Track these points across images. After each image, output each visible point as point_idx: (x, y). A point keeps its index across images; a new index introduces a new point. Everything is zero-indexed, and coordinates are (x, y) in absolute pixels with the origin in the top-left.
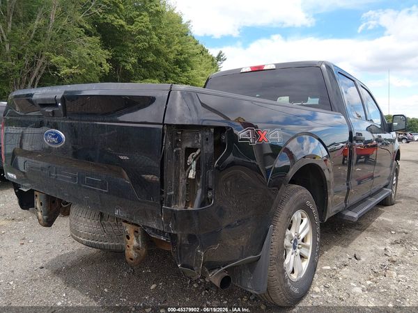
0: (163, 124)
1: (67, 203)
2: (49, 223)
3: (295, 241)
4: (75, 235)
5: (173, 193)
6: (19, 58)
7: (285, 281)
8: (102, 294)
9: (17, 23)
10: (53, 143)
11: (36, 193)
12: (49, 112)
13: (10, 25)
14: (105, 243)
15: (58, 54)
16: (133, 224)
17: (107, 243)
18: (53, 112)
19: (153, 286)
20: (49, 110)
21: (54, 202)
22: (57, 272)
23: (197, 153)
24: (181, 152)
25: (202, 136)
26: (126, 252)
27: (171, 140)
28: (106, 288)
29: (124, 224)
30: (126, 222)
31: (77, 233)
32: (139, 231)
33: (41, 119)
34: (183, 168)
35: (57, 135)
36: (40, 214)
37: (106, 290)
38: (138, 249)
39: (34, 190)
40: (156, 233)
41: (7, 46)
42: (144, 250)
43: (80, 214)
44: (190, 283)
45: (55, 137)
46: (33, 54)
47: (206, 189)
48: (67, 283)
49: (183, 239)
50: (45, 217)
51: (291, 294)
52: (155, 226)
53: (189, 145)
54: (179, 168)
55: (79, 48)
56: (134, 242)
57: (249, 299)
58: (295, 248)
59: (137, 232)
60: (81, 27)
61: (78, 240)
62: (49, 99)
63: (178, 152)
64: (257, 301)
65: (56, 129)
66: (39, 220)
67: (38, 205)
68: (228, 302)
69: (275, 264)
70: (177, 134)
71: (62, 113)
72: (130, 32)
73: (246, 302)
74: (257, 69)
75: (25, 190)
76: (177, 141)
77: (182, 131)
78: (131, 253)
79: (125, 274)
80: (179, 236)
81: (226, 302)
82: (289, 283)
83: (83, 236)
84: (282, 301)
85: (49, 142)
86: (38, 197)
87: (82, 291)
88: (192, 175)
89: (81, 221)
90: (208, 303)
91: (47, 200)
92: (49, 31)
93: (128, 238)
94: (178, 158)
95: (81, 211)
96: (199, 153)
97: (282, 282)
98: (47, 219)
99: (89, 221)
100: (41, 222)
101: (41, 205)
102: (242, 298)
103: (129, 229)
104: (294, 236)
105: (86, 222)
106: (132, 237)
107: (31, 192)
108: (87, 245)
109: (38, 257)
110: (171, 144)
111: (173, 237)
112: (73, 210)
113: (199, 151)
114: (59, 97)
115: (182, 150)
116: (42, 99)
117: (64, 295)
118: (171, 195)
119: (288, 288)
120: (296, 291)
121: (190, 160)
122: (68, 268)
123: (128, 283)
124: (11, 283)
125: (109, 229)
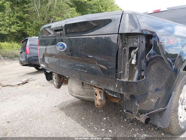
0: (118, 33)
1: (67, 78)
2: (59, 87)
3: (183, 101)
4: (71, 92)
5: (122, 72)
6: (43, 19)
7: (178, 122)
8: (82, 120)
9: (42, 4)
10: (61, 49)
11: (53, 73)
12: (58, 34)
13: (39, 5)
14: (84, 97)
15: (59, 16)
16: (99, 88)
17: (85, 97)
18: (61, 34)
19: (105, 119)
20: (59, 33)
21: (61, 77)
22: (62, 109)
23: (137, 50)
24: (126, 50)
25: (140, 40)
26: (95, 102)
27: (122, 43)
28: (83, 117)
29: (94, 88)
30: (95, 87)
31: (72, 92)
32: (102, 92)
33: (55, 38)
34: (128, 58)
35: (62, 45)
36: (55, 83)
37: (83, 118)
38: (101, 101)
39: (52, 72)
40: (112, 93)
41: (38, 14)
42: (104, 102)
43: (73, 83)
44: (123, 118)
45: (62, 46)
46: (49, 17)
47: (141, 71)
48: (66, 114)
49: (127, 97)
50: (57, 84)
51: (180, 129)
52: (112, 89)
53: (131, 45)
54: (125, 59)
55: (67, 13)
56: (99, 97)
57: (155, 129)
58: (182, 105)
59: (101, 92)
60: (68, 4)
61: (72, 95)
62: (59, 27)
63: (125, 50)
64: (159, 130)
65: (62, 42)
66: (55, 86)
67: (54, 78)
68: (143, 130)
69: (173, 113)
70: (125, 40)
71: (65, 33)
72: (90, 4)
73: (153, 130)
74: (157, 11)
75: (49, 72)
76: (125, 43)
77: (128, 38)
78: (97, 102)
79: (91, 112)
80: (125, 95)
81: (142, 130)
82: (179, 123)
83: (74, 93)
84: (175, 132)
85: (59, 49)
86: (54, 75)
87: (72, 118)
88: (134, 62)
89: (74, 86)
90: (133, 129)
91: (58, 77)
92: (55, 7)
93: (96, 95)
94: (125, 53)
95: (73, 82)
96: (138, 50)
97: (177, 122)
98: (58, 85)
99: (77, 86)
100: (56, 86)
101: (56, 79)
102: (151, 128)
103: (97, 91)
104: (182, 98)
105: (76, 86)
106: (98, 94)
107: (51, 73)
108: (76, 97)
109: (54, 102)
110: (122, 45)
111: (122, 95)
112: (70, 81)
113: (137, 48)
114: (63, 25)
115: (127, 48)
116: (56, 28)
117: (65, 119)
118: (121, 73)
119: (179, 126)
120: (183, 127)
121: (133, 53)
122: (66, 107)
123: (93, 116)
124: (43, 113)
125: (86, 90)
